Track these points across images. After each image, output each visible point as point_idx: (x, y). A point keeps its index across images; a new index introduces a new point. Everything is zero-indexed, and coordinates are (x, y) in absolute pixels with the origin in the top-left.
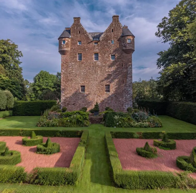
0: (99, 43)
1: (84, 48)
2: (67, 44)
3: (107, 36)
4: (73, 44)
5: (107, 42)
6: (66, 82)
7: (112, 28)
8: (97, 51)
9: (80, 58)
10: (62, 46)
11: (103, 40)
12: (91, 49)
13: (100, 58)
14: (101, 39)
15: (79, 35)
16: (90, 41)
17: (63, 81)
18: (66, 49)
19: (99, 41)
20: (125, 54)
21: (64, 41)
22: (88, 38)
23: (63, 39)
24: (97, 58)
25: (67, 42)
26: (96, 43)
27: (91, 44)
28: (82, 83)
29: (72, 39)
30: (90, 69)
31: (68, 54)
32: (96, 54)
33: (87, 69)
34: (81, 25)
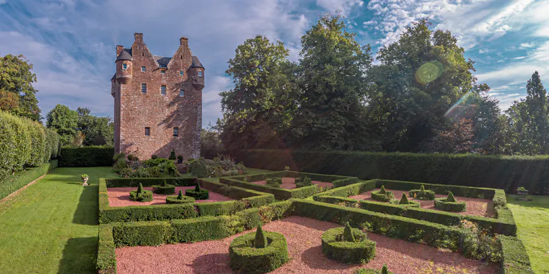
0: (166, 72)
1: (149, 77)
2: (129, 69)
3: (176, 64)
4: (135, 70)
5: (175, 71)
6: (127, 122)
7: (181, 54)
8: (164, 82)
9: (144, 91)
10: (123, 71)
11: (171, 69)
12: (158, 79)
13: (167, 92)
14: (169, 67)
15: (143, 58)
16: (156, 68)
17: (123, 119)
18: (127, 76)
19: (167, 69)
20: (194, 90)
21: (125, 65)
22: (153, 64)
23: (125, 62)
24: (164, 92)
25: (128, 66)
26: (164, 71)
27: (157, 72)
28: (147, 124)
29: (135, 64)
30: (156, 106)
31: (129, 82)
32: (164, 86)
33: (153, 104)
34: (144, 45)
